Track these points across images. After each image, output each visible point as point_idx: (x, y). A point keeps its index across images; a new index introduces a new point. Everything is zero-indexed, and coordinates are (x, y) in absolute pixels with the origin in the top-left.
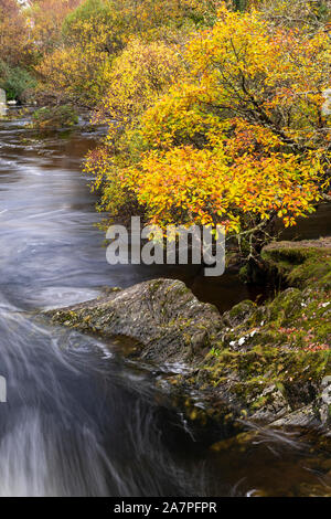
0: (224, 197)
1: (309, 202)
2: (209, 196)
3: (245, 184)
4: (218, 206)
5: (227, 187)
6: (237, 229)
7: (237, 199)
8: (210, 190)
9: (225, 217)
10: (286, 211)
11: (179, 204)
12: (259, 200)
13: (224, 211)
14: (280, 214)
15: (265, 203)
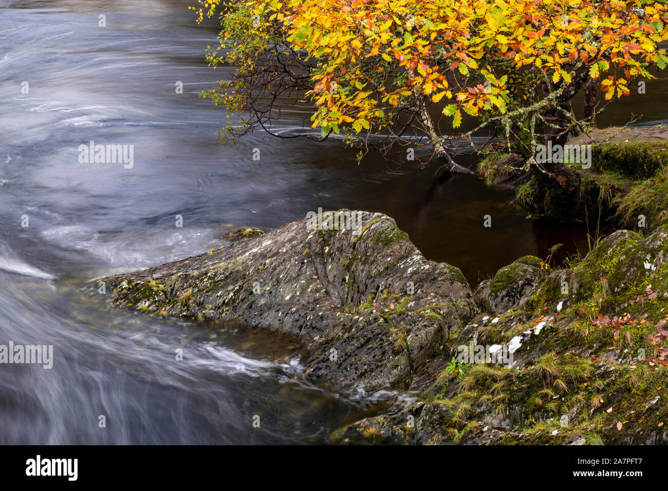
0: (474, 33)
1: (658, 46)
2: (440, 33)
3: (521, 8)
4: (461, 55)
5: (480, 12)
6: (500, 103)
7: (503, 40)
8: (445, 19)
9: (475, 79)
10: (606, 65)
11: (375, 51)
12: (550, 41)
13: (474, 65)
14: (594, 72)
15: (561, 47)
